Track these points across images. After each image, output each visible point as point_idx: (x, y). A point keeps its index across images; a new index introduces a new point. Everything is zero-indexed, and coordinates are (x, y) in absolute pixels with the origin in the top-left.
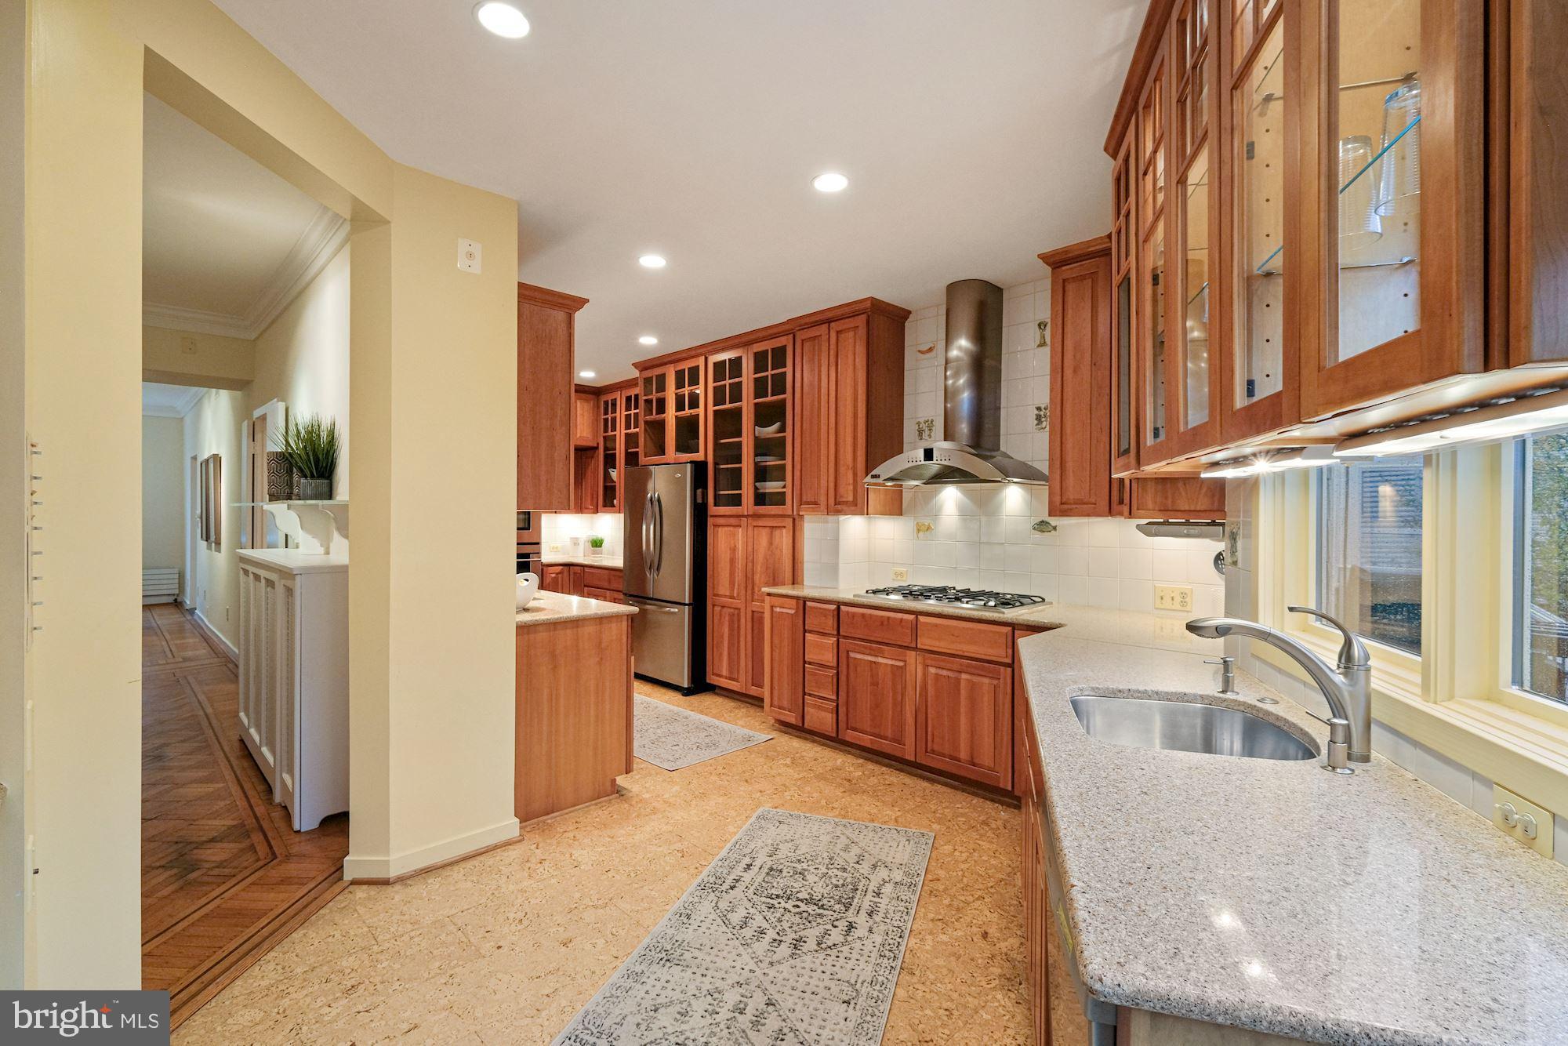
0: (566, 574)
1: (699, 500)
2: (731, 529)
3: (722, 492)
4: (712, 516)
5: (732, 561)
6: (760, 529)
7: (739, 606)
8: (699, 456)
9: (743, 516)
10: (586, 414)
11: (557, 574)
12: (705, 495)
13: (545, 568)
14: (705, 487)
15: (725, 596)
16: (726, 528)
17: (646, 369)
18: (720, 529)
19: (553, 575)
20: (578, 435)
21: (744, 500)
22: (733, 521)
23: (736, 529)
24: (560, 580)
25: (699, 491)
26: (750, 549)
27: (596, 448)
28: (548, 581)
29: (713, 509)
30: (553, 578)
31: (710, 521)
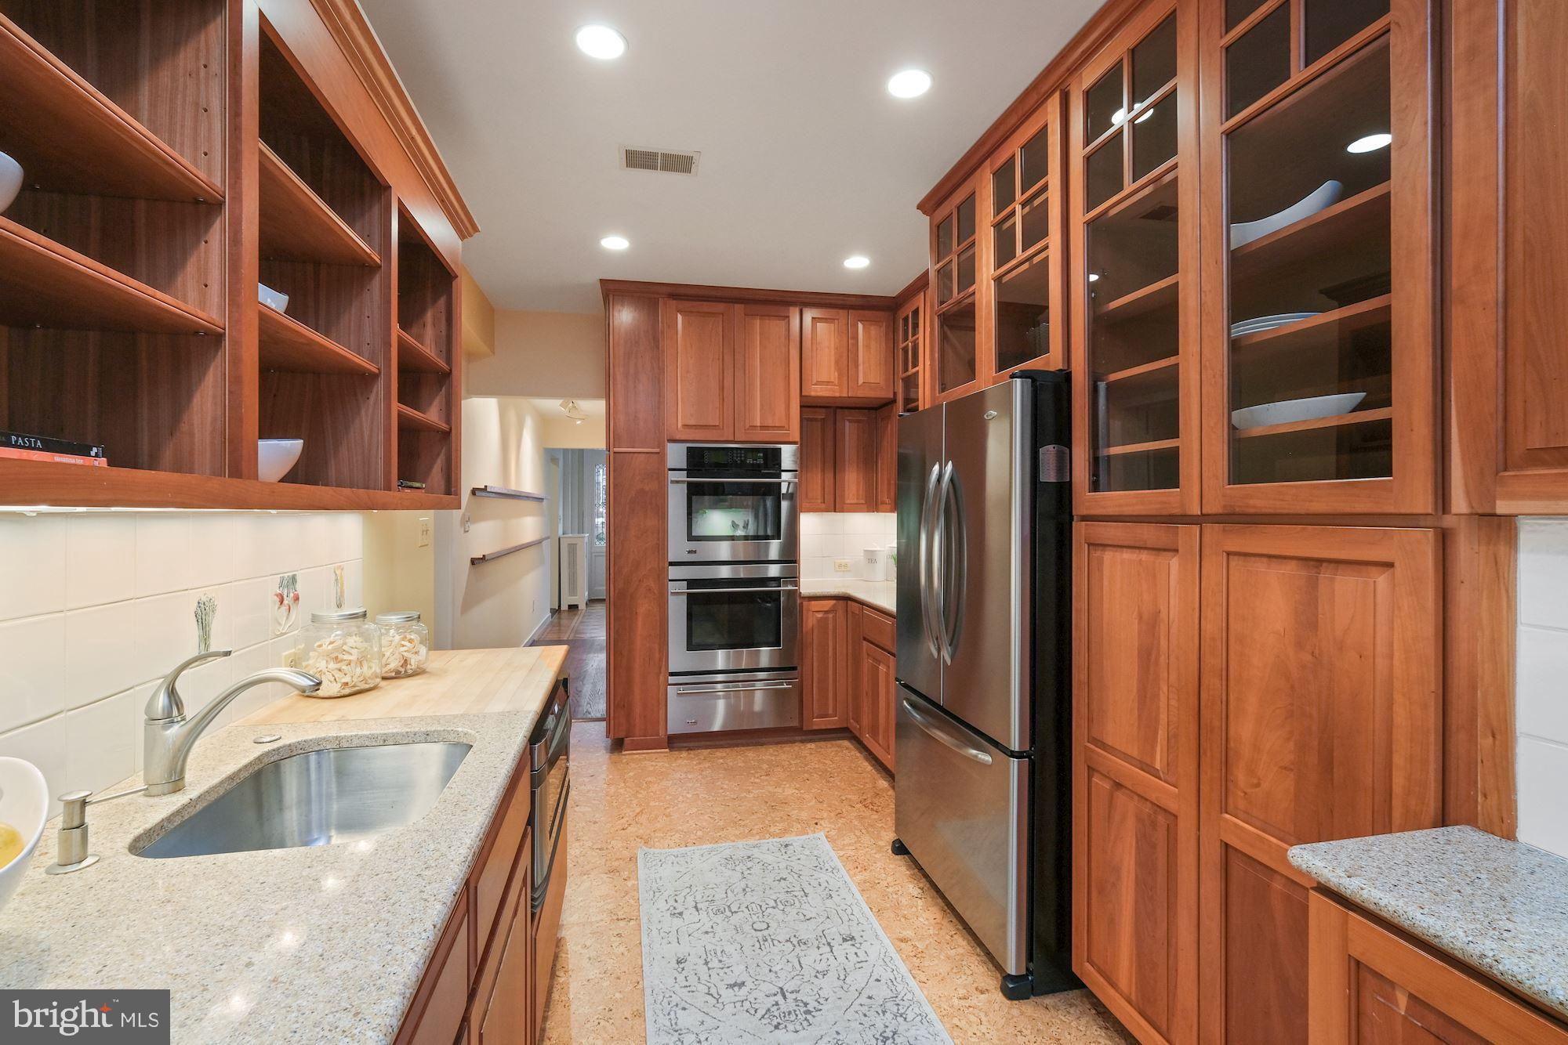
0: (840, 613)
1: (1049, 475)
2: (1144, 556)
3: (1116, 450)
4: (1084, 518)
5: (1147, 656)
6: (1260, 566)
7: (1172, 806)
8: (1051, 360)
9: (1186, 519)
10: (873, 344)
11: (826, 612)
12: (1064, 463)
13: (805, 603)
14: (1064, 438)
15: (1126, 757)
16: (1127, 555)
17: (939, 204)
18: (1108, 556)
19: (820, 615)
20: (861, 382)
21: (1189, 468)
22: (1148, 533)
23: (1162, 559)
24: (830, 622)
25: (1048, 452)
26: (1212, 627)
27: (893, 401)
28: (810, 625)
29: (1085, 500)
30: (820, 620)
31: (1079, 530)
